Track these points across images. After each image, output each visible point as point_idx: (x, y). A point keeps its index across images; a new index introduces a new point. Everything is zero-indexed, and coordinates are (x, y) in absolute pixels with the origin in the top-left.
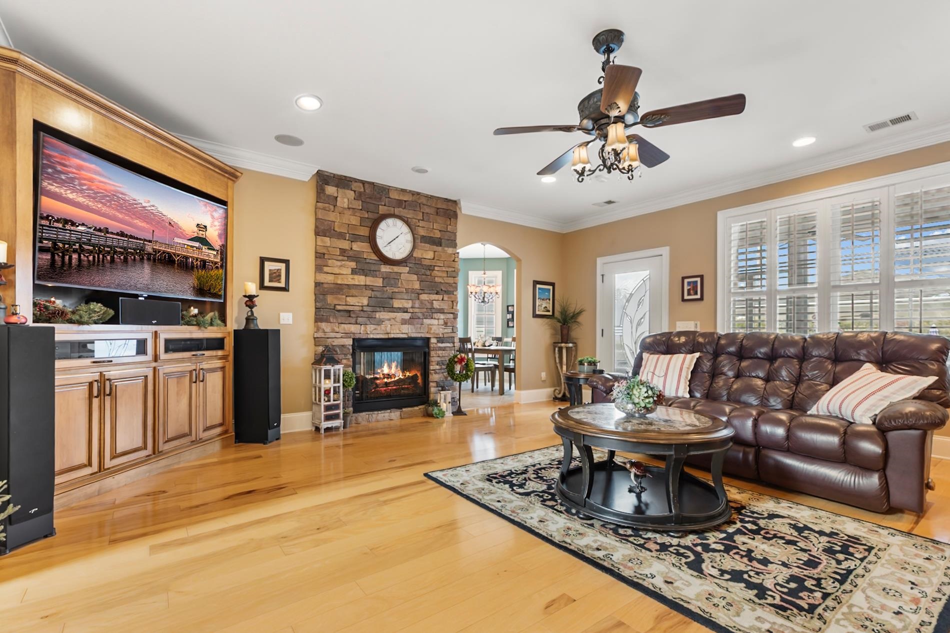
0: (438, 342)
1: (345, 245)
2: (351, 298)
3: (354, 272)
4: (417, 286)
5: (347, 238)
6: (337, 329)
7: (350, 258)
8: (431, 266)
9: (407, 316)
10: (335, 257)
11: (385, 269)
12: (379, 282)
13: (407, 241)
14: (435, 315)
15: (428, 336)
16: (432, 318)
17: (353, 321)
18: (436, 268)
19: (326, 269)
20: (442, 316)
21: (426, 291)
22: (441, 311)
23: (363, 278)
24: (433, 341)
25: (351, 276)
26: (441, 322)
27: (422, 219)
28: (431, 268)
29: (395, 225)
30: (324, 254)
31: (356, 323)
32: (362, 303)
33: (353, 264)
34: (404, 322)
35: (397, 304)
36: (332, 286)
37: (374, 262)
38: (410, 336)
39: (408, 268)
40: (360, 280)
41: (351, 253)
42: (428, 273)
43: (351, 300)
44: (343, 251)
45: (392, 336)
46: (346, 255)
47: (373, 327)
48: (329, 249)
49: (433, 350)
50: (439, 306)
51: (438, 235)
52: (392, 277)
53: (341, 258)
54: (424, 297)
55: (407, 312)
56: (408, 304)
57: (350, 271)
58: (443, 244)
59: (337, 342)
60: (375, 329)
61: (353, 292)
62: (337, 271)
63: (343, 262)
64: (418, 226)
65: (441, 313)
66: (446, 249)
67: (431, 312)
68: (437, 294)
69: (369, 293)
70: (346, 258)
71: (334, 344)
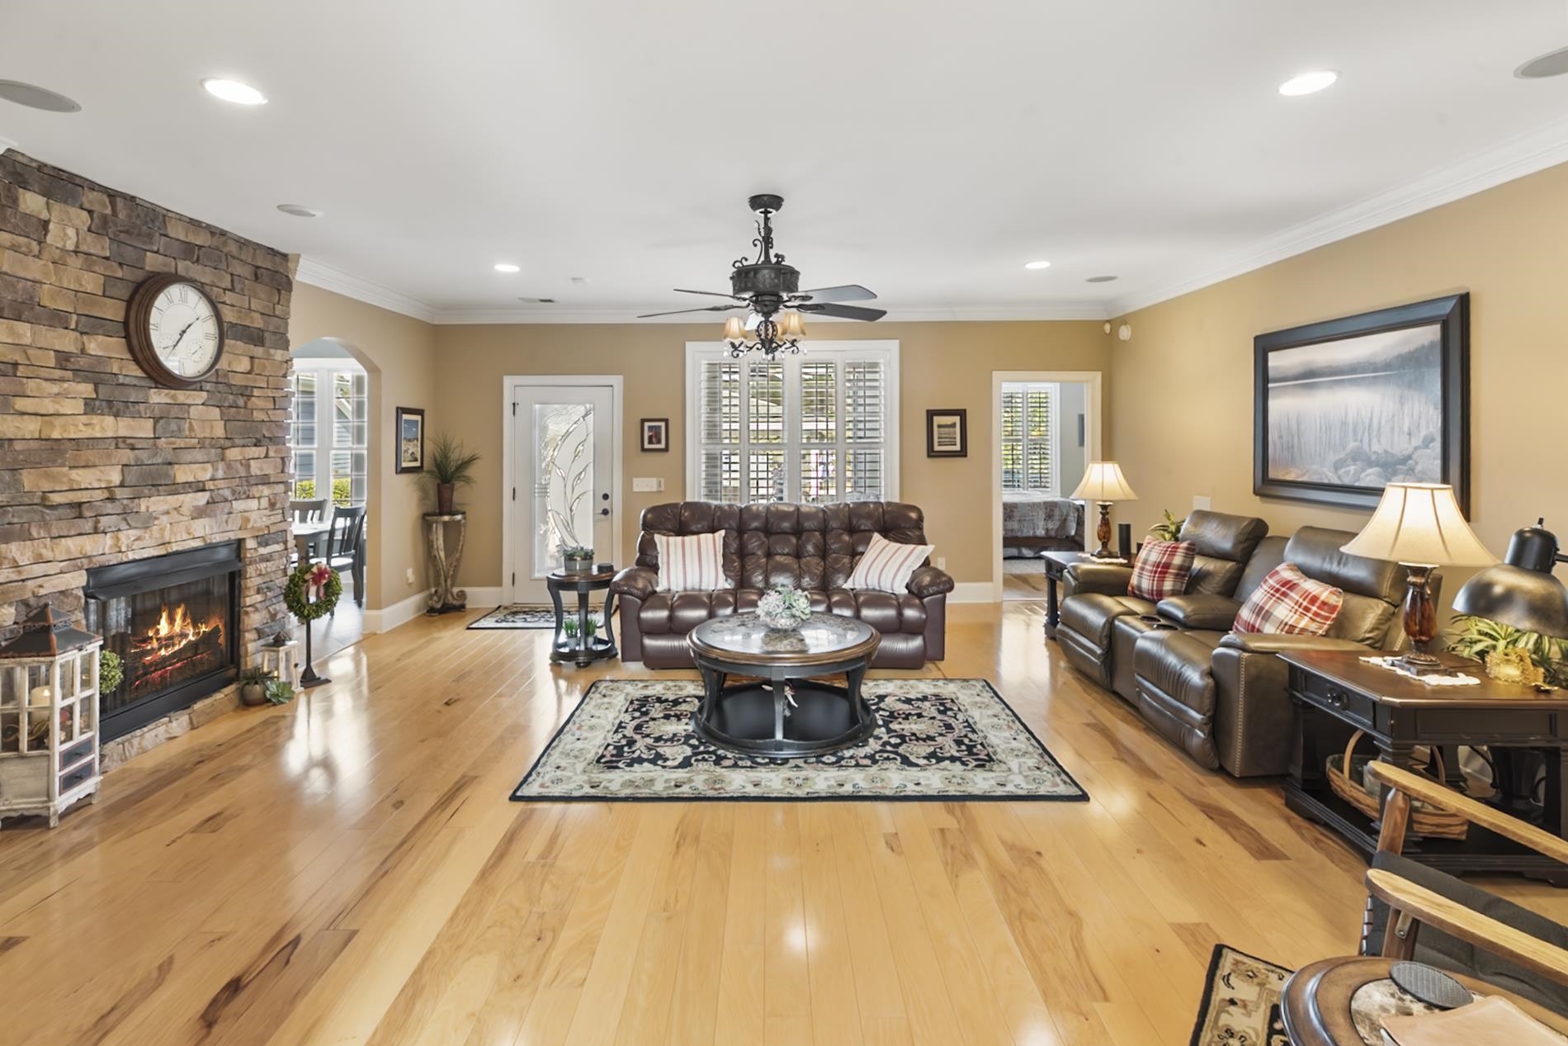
0: (260, 544)
1: (66, 341)
2: (81, 471)
3: (90, 407)
4: (219, 431)
5: (73, 326)
6: (48, 554)
7: (80, 374)
8: (246, 387)
9: (202, 498)
10: (44, 373)
11: (158, 397)
12: (144, 429)
13: (207, 336)
14: (255, 491)
15: (241, 536)
16: (248, 497)
17: (88, 526)
18: (256, 392)
19: (21, 404)
20: (266, 491)
21: (237, 442)
22: (265, 480)
23: (109, 420)
24: (251, 544)
25: (84, 419)
26: (265, 502)
27: (229, 287)
28: (246, 392)
29: (184, 301)
30: (15, 365)
31: (96, 531)
32: (110, 482)
33: (86, 389)
34: (199, 513)
35: (183, 474)
36: (34, 445)
37: (135, 382)
38: (208, 541)
39: (204, 394)
40: (107, 426)
41: (83, 362)
42: (241, 402)
43: (83, 477)
44: (63, 359)
45: (175, 548)
46: (71, 366)
47: (133, 533)
48: (30, 352)
49: (250, 564)
50: (261, 470)
51: (258, 322)
52: (173, 415)
53: (58, 373)
54: (233, 454)
55: (204, 490)
56: (205, 472)
57: (79, 407)
58: (267, 343)
59: (50, 587)
60: (138, 539)
61: (88, 455)
62: (49, 406)
63: (66, 385)
64: (224, 303)
65: (264, 484)
66: (272, 351)
67: (246, 483)
68: (255, 445)
69: (127, 455)
70: (69, 374)
71: (42, 592)
